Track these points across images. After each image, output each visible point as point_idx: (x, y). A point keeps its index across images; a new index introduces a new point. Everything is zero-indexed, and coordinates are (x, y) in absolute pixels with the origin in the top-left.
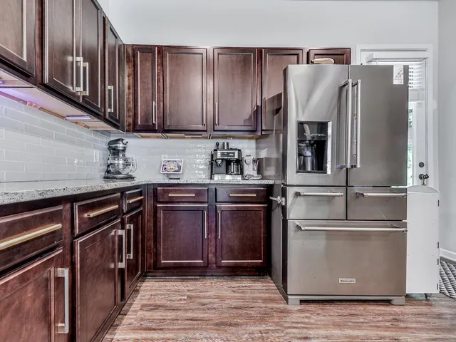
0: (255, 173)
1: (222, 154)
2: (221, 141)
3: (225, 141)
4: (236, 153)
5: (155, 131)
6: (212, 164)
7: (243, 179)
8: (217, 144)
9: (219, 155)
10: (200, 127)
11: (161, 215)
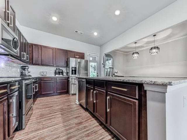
0: (66, 75)
1: (58, 71)
2: (58, 68)
3: (59, 68)
4: (61, 70)
5: (39, 65)
6: (55, 73)
7: (63, 76)
8: (57, 68)
9: (57, 71)
10: (52, 65)
11: (42, 84)
